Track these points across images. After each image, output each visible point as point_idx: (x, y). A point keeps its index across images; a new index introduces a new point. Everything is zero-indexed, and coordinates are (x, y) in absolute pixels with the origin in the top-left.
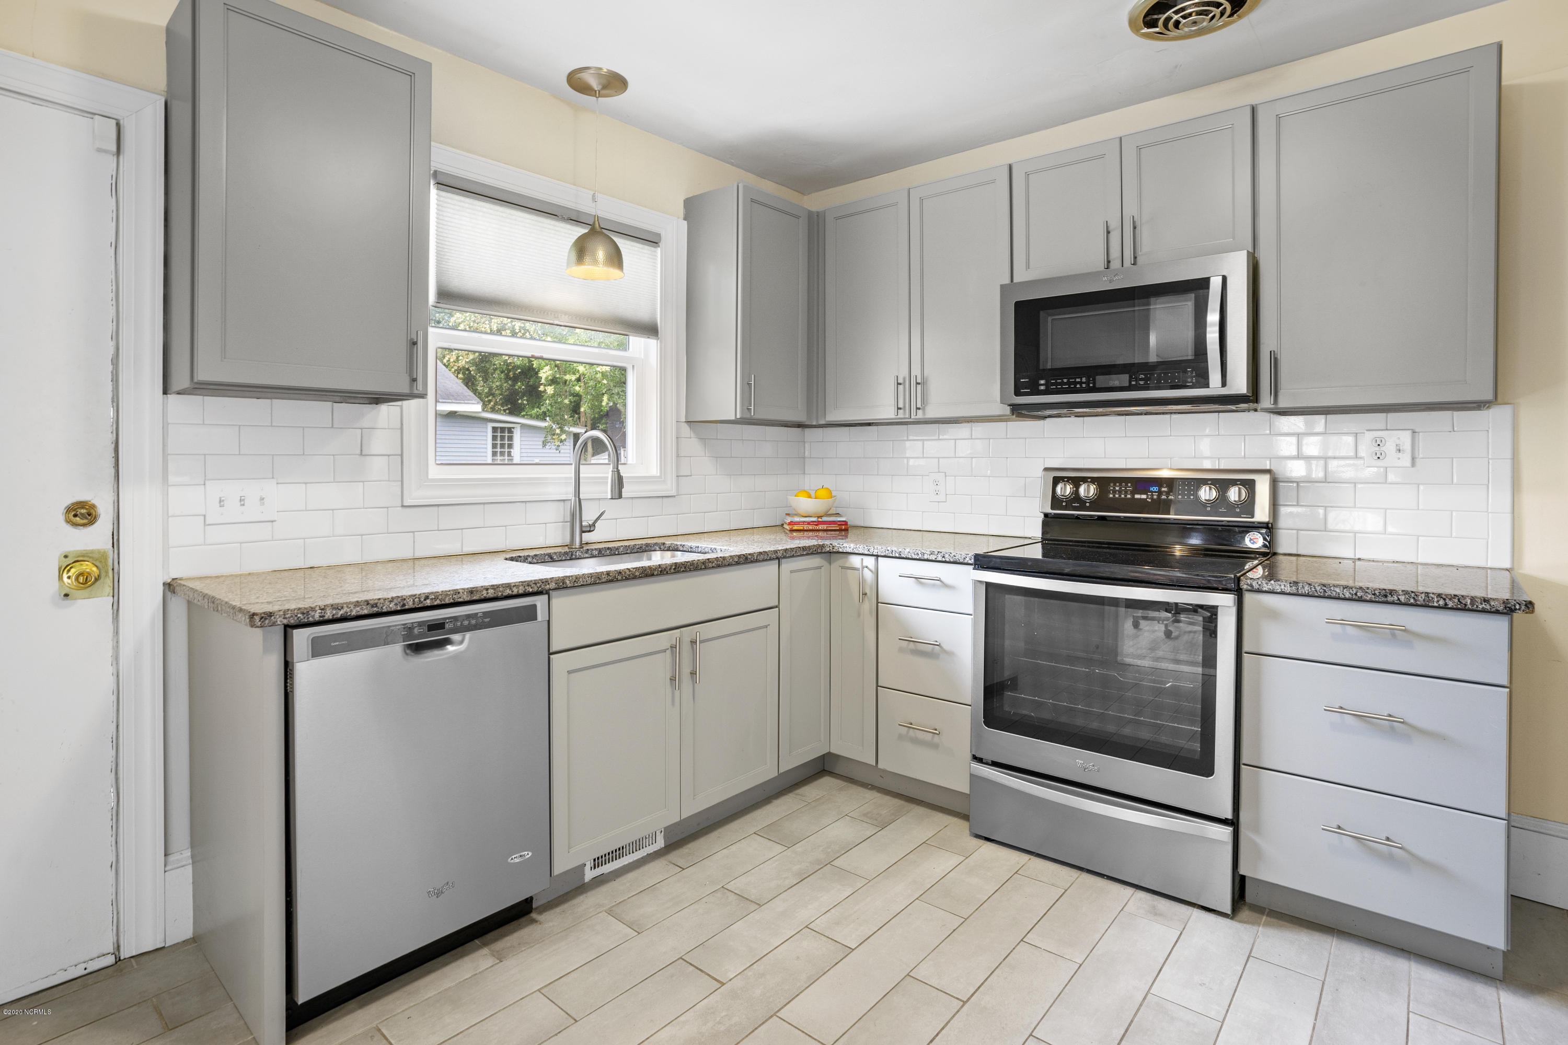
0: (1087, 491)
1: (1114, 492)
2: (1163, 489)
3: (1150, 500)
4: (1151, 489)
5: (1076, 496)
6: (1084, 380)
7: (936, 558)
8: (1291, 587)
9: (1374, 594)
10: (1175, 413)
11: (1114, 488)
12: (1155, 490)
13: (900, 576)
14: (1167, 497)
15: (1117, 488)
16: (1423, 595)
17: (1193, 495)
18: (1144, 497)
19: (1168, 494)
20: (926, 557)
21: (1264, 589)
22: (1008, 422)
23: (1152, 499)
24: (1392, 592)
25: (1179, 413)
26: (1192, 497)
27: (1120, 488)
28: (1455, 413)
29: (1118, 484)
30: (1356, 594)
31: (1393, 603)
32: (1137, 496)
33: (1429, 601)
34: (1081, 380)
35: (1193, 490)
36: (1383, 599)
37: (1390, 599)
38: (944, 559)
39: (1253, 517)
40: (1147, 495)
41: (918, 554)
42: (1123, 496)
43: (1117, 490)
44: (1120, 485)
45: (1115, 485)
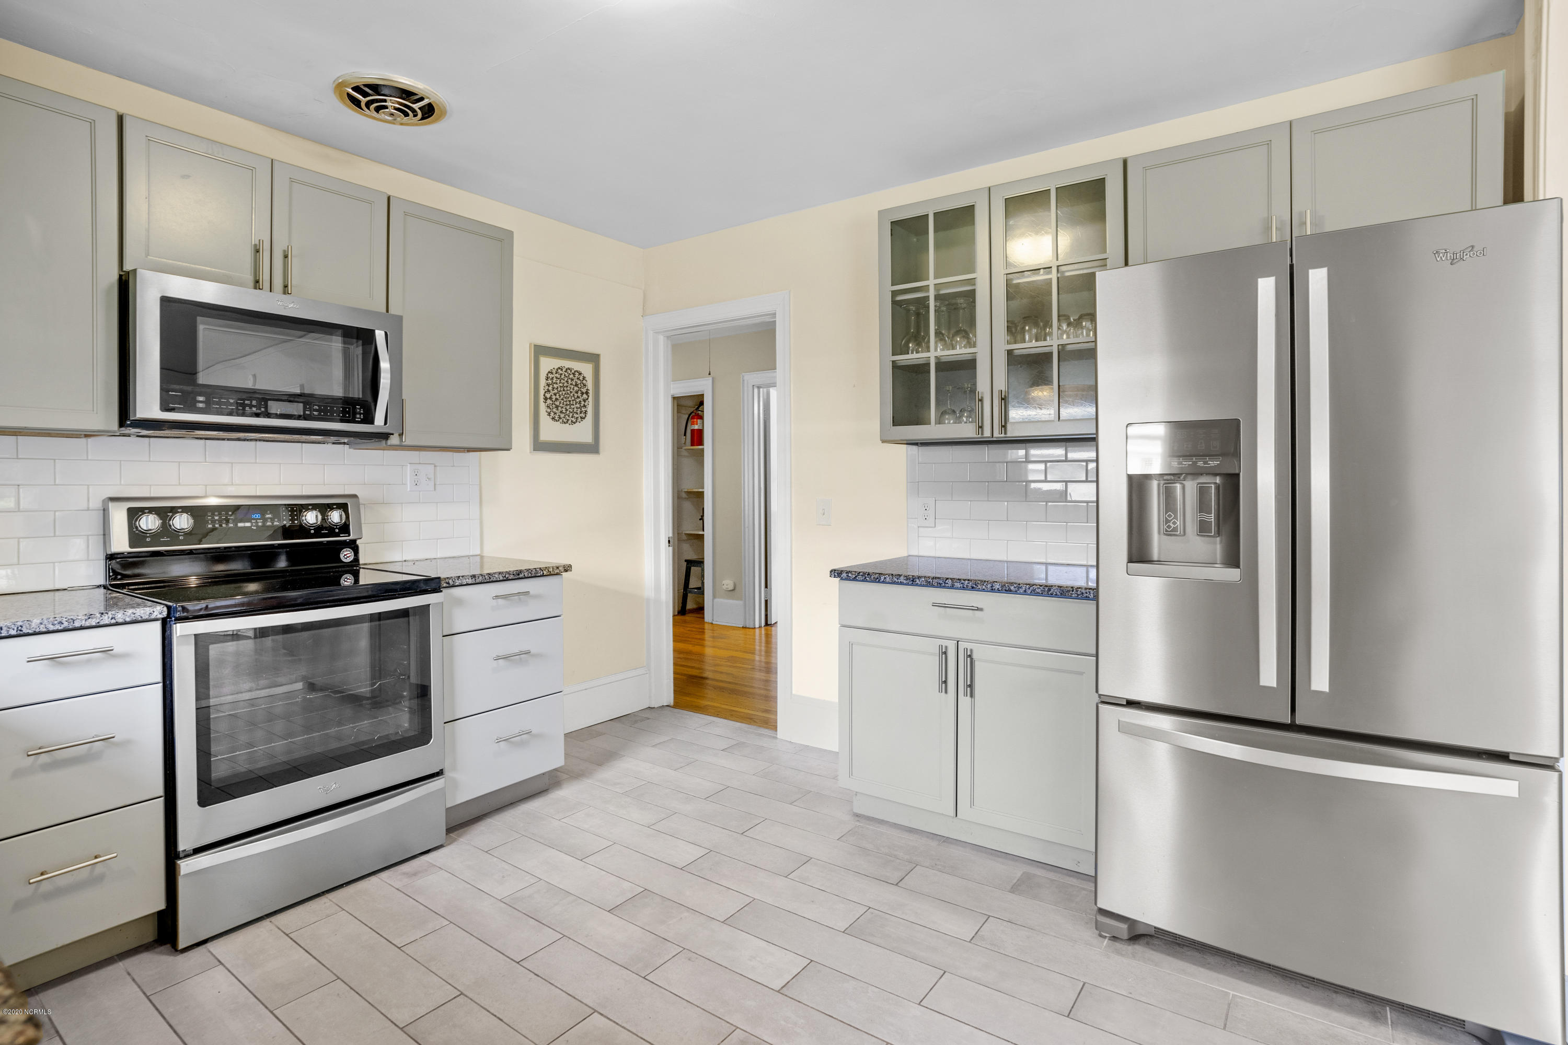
0: (182, 522)
1: (213, 522)
2: (267, 516)
3: (255, 528)
4: (254, 516)
5: (166, 530)
6: (254, 403)
7: (98, 623)
8: (472, 579)
9: (514, 575)
10: (260, 440)
11: (213, 518)
12: (257, 517)
13: (28, 662)
14: (273, 523)
15: (216, 518)
16: (534, 570)
17: (297, 520)
18: (248, 524)
19: (272, 520)
20: (77, 624)
21: (456, 584)
22: (19, 437)
23: (257, 526)
24: (521, 571)
25: (264, 441)
26: (296, 522)
27: (220, 518)
28: (454, 454)
29: (216, 513)
30: (505, 577)
31: (522, 578)
32: (240, 525)
33: (537, 573)
34: (251, 402)
35: (296, 515)
36: (518, 577)
37: (521, 576)
38: (113, 621)
39: (349, 535)
40: (251, 522)
41: (61, 623)
42: (224, 525)
43: (217, 520)
44: (220, 514)
45: (213, 515)
